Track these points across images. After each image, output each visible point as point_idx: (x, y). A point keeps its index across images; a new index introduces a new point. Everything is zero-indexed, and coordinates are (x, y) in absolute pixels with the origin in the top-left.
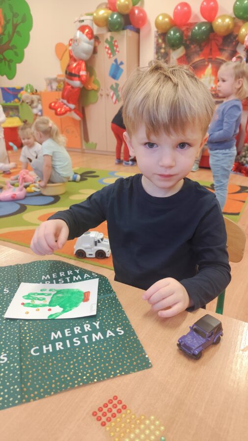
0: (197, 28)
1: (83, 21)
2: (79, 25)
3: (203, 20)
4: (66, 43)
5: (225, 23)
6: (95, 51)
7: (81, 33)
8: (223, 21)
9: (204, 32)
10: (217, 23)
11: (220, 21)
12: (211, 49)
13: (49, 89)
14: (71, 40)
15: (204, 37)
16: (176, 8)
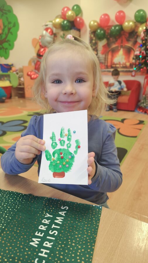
15: (118, 33)
16: (101, 17)
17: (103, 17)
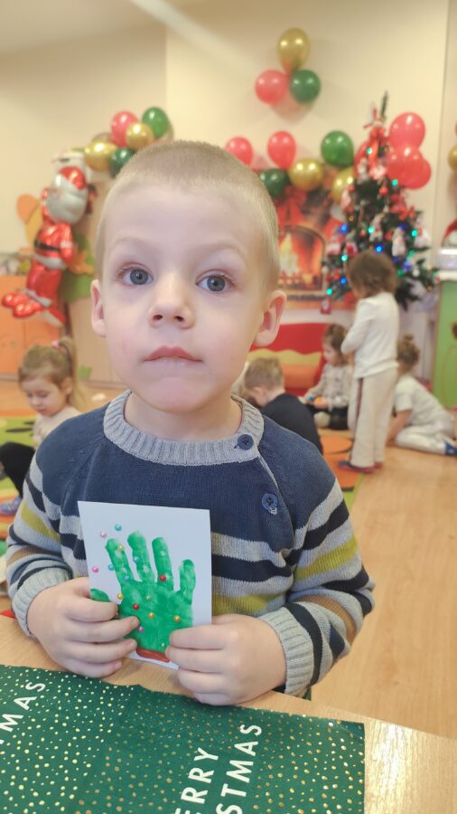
1: (66, 160)
2: (61, 166)
3: (272, 165)
4: (37, 194)
6: (89, 209)
7: (64, 179)
8: (306, 167)
14: (47, 190)
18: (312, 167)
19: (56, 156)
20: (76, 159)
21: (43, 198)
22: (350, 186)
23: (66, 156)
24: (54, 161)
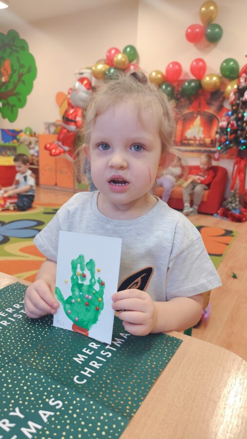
0: (186, 84)
1: (82, 74)
2: (79, 77)
3: (192, 77)
4: (66, 92)
5: (212, 81)
7: (80, 84)
8: (211, 78)
9: (193, 88)
10: (205, 81)
11: (207, 79)
12: (200, 104)
13: (47, 132)
14: (71, 89)
15: (193, 92)
16: (168, 66)
17: (171, 66)
18: (215, 79)
19: (77, 71)
20: (87, 74)
21: (69, 93)
22: (235, 89)
23: (82, 71)
24: (75, 74)
